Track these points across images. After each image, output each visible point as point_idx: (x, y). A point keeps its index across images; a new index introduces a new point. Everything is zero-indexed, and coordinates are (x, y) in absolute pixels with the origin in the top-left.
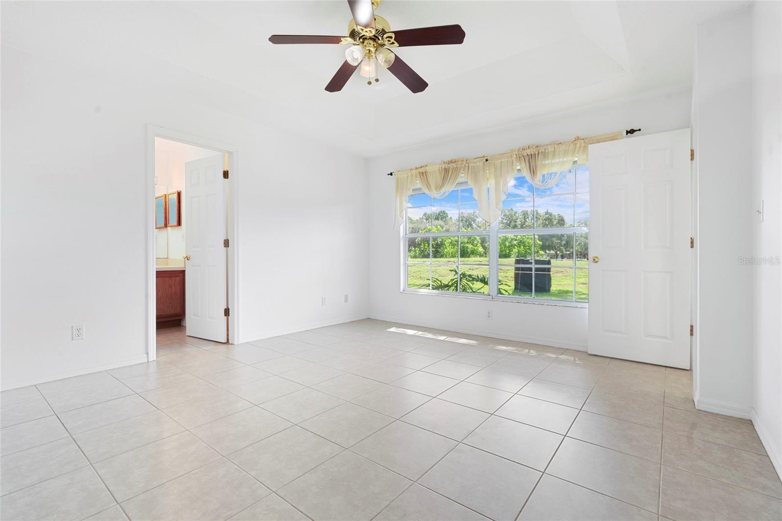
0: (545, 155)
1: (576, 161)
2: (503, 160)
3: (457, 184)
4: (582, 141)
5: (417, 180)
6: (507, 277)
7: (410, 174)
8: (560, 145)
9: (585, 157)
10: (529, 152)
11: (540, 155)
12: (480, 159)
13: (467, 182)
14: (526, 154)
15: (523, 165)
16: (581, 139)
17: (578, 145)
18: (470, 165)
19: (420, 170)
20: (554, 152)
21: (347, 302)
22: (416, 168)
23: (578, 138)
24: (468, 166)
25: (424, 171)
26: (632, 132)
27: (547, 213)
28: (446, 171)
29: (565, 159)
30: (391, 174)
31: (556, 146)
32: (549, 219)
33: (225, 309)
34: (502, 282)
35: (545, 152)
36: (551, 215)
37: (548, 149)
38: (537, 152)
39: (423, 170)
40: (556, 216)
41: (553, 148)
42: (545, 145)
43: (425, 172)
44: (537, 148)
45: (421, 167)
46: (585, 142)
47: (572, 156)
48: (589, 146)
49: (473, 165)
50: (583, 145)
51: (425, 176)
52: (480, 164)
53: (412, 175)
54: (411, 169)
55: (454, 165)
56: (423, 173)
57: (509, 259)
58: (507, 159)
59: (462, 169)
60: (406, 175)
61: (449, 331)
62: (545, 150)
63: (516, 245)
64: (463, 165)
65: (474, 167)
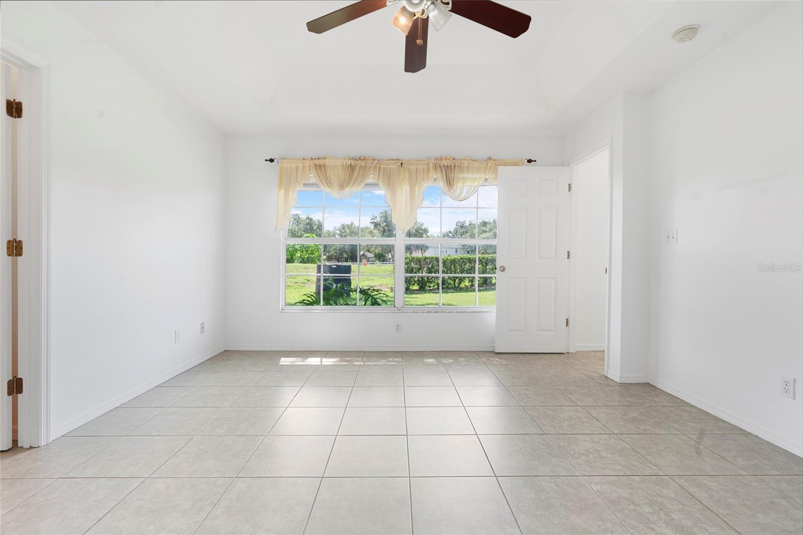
0: (461, 169)
1: (487, 179)
2: (419, 167)
3: (366, 184)
4: (493, 162)
5: (311, 173)
6: (297, 283)
7: (301, 165)
8: (475, 162)
9: (493, 176)
10: (445, 163)
11: (456, 167)
12: (393, 161)
13: (378, 184)
14: (442, 165)
15: (440, 175)
16: (492, 160)
17: (489, 165)
18: (382, 166)
19: (317, 162)
20: (468, 167)
21: (203, 332)
22: (312, 159)
23: (490, 158)
24: (379, 167)
25: (321, 164)
26: (530, 161)
27: (308, 218)
28: (352, 168)
29: (478, 176)
30: (272, 160)
31: (471, 162)
32: (310, 224)
33: (10, 381)
34: (380, 292)
35: (461, 166)
36: (311, 220)
37: (463, 164)
38: (453, 165)
39: (321, 162)
40: (316, 222)
41: (468, 163)
42: (461, 159)
43: (324, 165)
44: (454, 161)
45: (319, 159)
46: (495, 163)
47: (483, 174)
48: (499, 167)
49: (385, 166)
50: (493, 165)
51: (323, 170)
52: (394, 167)
53: (303, 166)
54: (304, 159)
55: (363, 163)
56: (320, 166)
57: (293, 264)
58: (422, 167)
59: (372, 169)
60: (294, 165)
61: (350, 351)
62: (461, 164)
63: (298, 250)
64: (374, 165)
65: (386, 169)
